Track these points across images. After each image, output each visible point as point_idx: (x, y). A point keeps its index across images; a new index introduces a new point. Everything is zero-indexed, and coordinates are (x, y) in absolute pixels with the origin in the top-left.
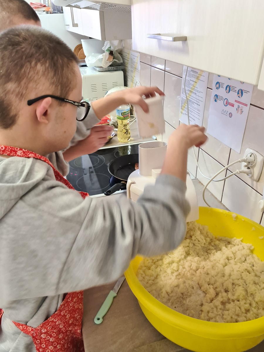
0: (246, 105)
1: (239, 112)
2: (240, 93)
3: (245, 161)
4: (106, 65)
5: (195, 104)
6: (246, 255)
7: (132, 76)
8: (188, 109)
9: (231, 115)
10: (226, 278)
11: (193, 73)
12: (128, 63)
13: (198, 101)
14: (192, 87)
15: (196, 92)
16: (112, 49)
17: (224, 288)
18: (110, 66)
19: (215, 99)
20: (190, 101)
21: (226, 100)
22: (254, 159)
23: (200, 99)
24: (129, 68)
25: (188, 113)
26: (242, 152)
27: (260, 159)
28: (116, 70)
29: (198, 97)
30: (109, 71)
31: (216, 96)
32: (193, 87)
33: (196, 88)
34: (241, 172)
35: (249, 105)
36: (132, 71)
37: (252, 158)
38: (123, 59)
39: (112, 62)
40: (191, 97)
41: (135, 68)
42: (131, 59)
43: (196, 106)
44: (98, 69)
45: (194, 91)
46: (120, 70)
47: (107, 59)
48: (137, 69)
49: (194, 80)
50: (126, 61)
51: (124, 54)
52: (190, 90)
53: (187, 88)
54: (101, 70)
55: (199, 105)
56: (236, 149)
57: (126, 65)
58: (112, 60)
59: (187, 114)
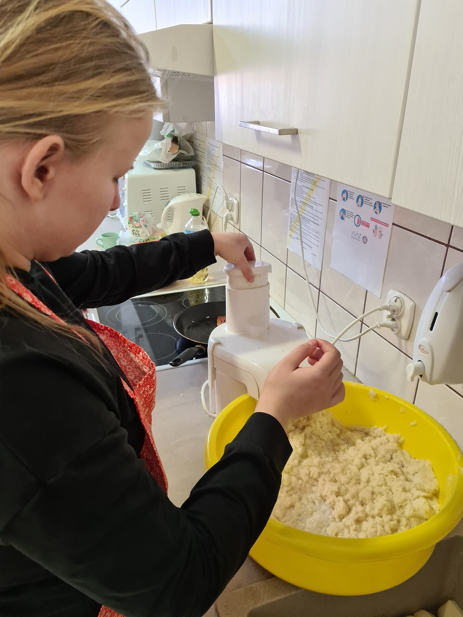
0: (386, 225)
1: (377, 236)
2: (378, 208)
3: (387, 308)
4: (166, 159)
5: (311, 223)
6: (392, 450)
7: (209, 178)
8: (301, 231)
9: (365, 240)
10: (362, 485)
11: (307, 176)
12: (204, 156)
13: (316, 218)
14: (305, 196)
15: (313, 205)
16: (176, 133)
17: (360, 500)
18: (174, 160)
19: (341, 215)
20: (304, 218)
21: (357, 216)
22: (400, 306)
23: (320, 215)
24: (205, 164)
25: (301, 236)
26: (383, 295)
27: (408, 305)
28: (183, 168)
29: (315, 213)
30: (172, 168)
31: (342, 212)
32: (308, 197)
33: (312, 199)
34: (382, 326)
35: (391, 225)
36: (209, 170)
37: (398, 304)
38: (195, 149)
39: (177, 154)
40: (304, 212)
41: (215, 165)
42: (209, 150)
43: (312, 226)
44: (153, 165)
45: (309, 203)
46: (189, 168)
47: (168, 150)
48: (218, 167)
49: (310, 186)
50: (200, 153)
51: (197, 142)
52: (303, 200)
53: (298, 199)
54: (158, 167)
55: (318, 225)
56: (375, 292)
57: (200, 160)
58: (176, 151)
59: (299, 237)
